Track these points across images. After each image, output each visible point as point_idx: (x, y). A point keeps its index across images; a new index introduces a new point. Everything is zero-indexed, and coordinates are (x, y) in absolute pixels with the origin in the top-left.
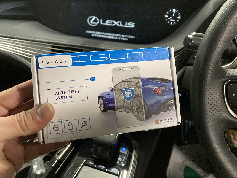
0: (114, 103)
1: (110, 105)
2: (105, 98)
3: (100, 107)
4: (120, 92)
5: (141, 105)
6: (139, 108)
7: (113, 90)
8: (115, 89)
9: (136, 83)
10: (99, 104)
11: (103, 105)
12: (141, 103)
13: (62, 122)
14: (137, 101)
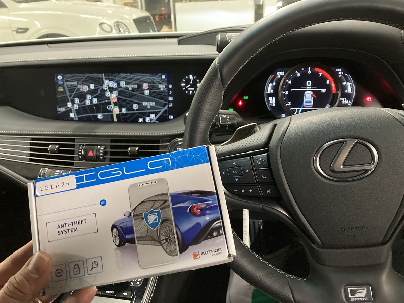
0: (133, 233)
1: (127, 237)
2: (120, 227)
3: (114, 241)
4: (142, 216)
5: (172, 232)
6: (169, 237)
7: (131, 215)
8: (135, 214)
9: (163, 202)
10: (113, 236)
11: (118, 238)
12: (172, 229)
13: (67, 264)
14: (165, 227)
